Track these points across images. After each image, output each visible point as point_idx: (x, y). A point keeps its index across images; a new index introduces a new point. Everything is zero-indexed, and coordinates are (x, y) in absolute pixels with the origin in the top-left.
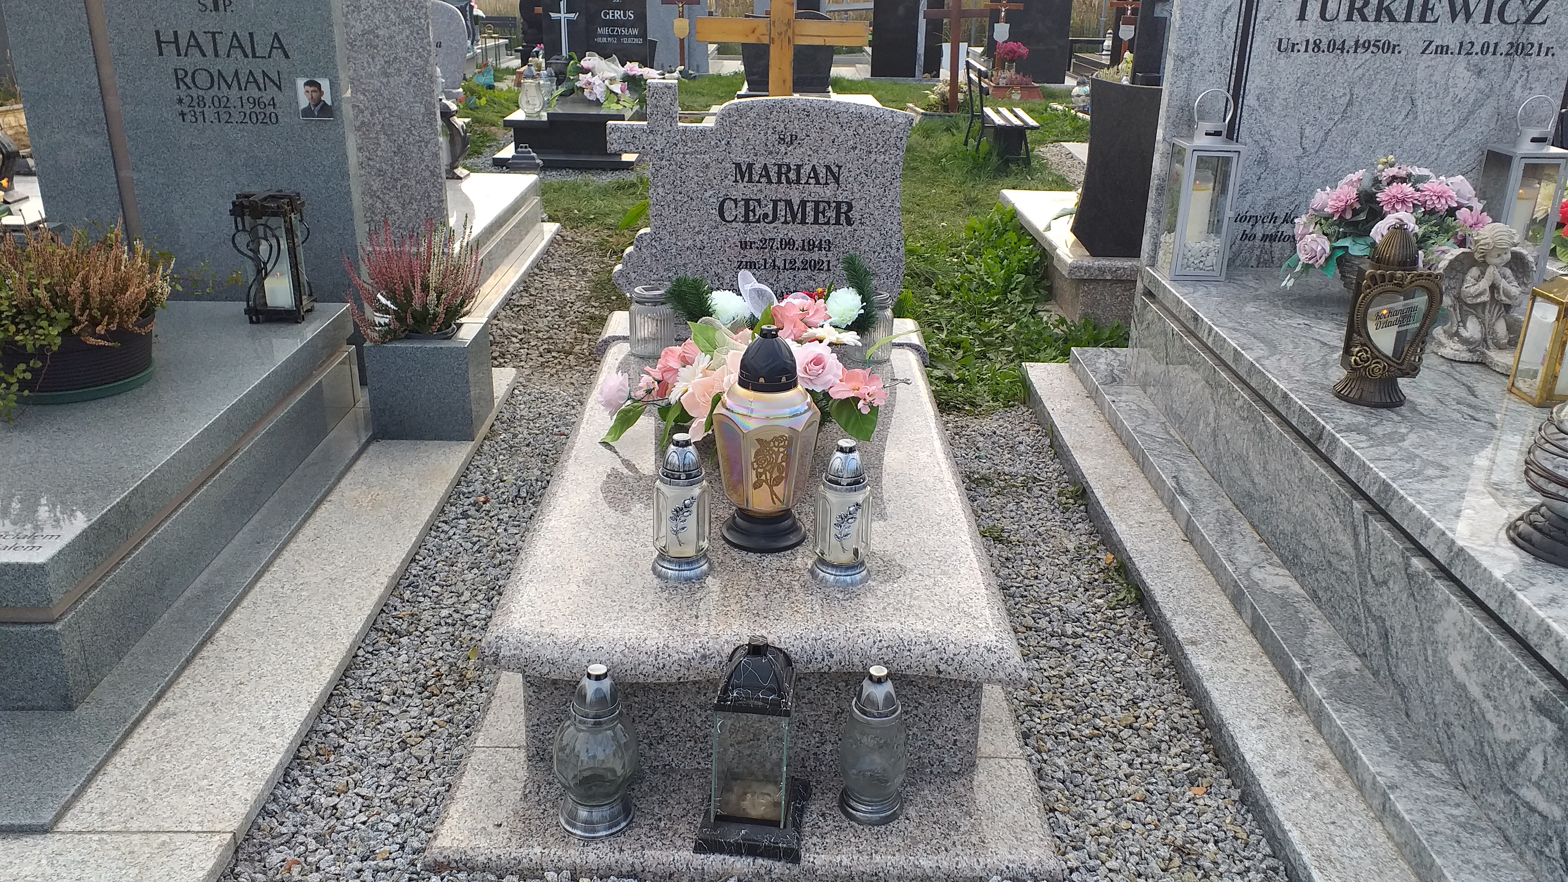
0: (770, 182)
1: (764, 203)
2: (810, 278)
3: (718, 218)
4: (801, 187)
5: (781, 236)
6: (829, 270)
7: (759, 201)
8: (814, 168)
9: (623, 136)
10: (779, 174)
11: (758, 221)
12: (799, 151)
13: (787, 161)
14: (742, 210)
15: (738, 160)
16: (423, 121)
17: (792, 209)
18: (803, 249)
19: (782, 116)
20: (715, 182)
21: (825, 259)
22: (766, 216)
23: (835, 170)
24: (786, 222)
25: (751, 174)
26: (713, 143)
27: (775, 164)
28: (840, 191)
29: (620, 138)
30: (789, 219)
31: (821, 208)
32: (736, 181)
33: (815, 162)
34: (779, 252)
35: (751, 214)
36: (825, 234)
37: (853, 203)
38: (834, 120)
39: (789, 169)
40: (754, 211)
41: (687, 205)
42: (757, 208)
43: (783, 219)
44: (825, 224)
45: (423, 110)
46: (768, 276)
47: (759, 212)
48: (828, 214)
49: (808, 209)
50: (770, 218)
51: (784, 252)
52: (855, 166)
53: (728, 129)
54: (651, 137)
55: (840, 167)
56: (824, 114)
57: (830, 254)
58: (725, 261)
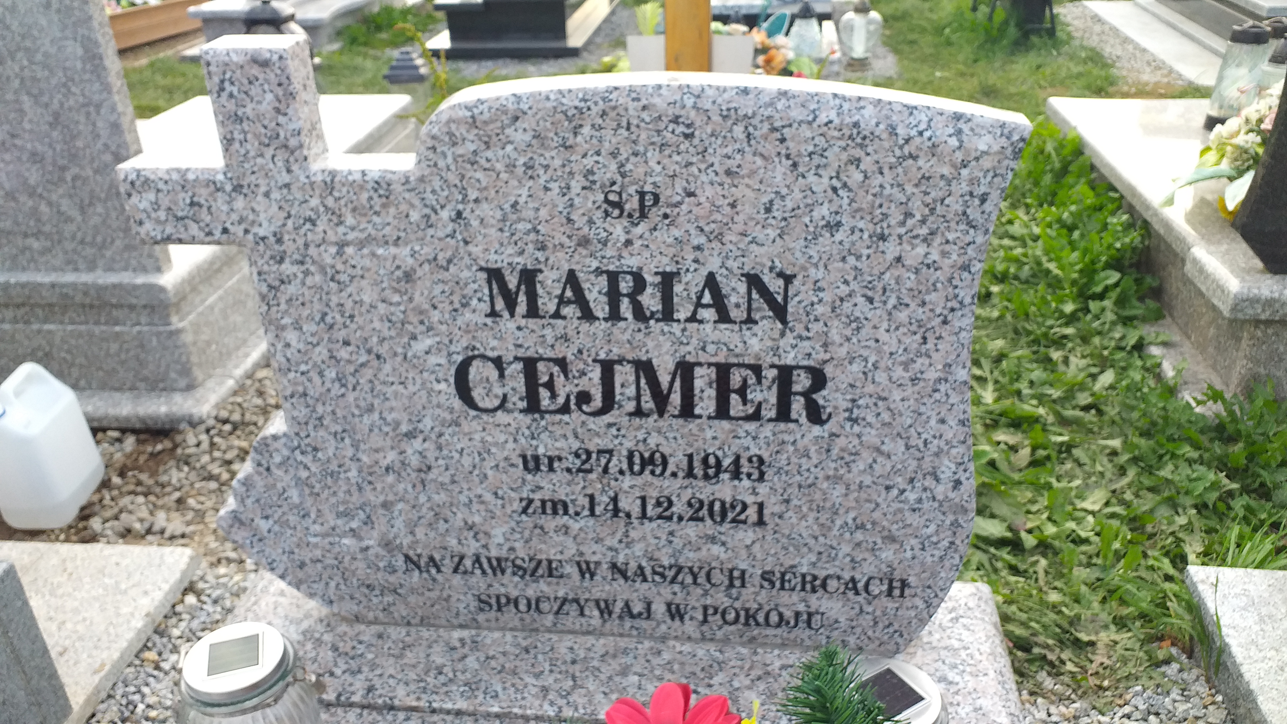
0: (588, 315)
1: (575, 368)
2: (713, 539)
3: (457, 403)
4: (676, 328)
5: (629, 444)
6: (761, 522)
7: (562, 363)
8: (711, 282)
9: (165, 202)
10: (613, 295)
11: (565, 409)
12: (665, 236)
13: (632, 262)
14: (520, 384)
15: (494, 260)
16: (84, 70)
17: (654, 383)
18: (690, 474)
19: (610, 140)
20: (435, 316)
21: (750, 499)
22: (584, 397)
23: (775, 285)
24: (639, 412)
25: (532, 297)
26: (415, 216)
27: (598, 272)
28: (790, 338)
29: (156, 206)
30: (648, 403)
31: (736, 379)
32: (493, 314)
33: (713, 264)
34: (627, 481)
35: (544, 393)
36: (748, 442)
37: (829, 370)
38: (770, 148)
39: (640, 283)
40: (550, 385)
41: (368, 373)
42: (560, 380)
43: (631, 406)
44: (748, 418)
45: (80, 52)
46: (604, 532)
47: (564, 388)
48: (755, 395)
49: (698, 383)
50: (597, 402)
51: (639, 481)
52: (834, 276)
53: (453, 178)
54: (240, 203)
55: (788, 279)
56: (739, 131)
57: (763, 489)
58: (488, 497)
